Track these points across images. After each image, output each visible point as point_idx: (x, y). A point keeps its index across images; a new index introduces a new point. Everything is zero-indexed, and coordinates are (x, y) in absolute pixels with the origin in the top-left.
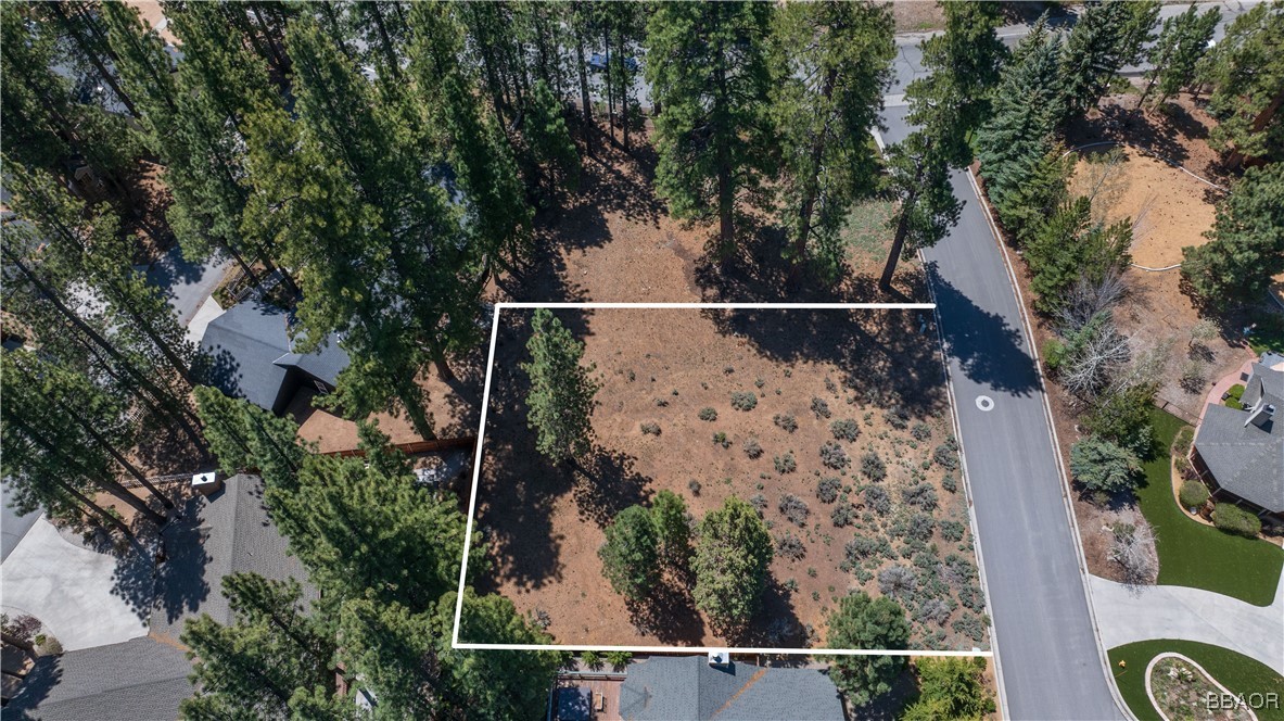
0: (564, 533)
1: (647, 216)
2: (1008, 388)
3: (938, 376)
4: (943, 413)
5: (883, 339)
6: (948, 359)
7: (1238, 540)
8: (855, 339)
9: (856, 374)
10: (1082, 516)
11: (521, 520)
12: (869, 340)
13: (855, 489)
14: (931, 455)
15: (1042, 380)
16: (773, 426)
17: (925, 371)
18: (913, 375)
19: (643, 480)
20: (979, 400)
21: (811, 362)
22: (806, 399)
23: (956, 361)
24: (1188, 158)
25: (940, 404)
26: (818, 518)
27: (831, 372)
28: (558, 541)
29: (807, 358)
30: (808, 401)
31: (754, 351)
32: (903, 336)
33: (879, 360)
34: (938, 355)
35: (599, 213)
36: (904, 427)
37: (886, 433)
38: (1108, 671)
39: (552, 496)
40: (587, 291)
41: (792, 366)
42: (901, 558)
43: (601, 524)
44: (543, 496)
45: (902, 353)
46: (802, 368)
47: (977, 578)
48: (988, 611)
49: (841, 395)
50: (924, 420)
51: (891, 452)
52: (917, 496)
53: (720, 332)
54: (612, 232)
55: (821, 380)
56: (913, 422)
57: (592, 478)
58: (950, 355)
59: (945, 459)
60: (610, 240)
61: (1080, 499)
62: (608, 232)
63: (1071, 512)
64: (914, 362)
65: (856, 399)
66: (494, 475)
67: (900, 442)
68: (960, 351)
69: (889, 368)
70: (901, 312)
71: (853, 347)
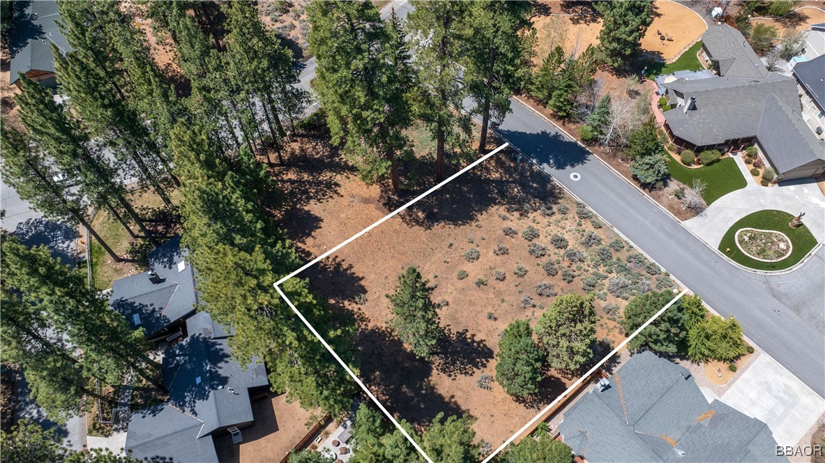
0: (451, 394)
1: (329, 193)
2: (578, 162)
3: (545, 179)
4: (563, 194)
5: (506, 177)
6: (542, 167)
7: (716, 165)
8: (493, 186)
9: (509, 203)
10: (658, 198)
11: (422, 406)
12: (499, 182)
13: (560, 259)
14: (576, 217)
15: (587, 149)
16: (497, 257)
17: (537, 180)
18: (534, 185)
19: (463, 334)
20: (572, 176)
21: (484, 212)
22: (498, 232)
23: (545, 165)
24: (550, 8)
25: (558, 191)
26: (559, 286)
27: (498, 211)
28: (453, 400)
29: (480, 211)
30: (500, 232)
31: (452, 227)
32: (512, 170)
33: (513, 189)
34: (536, 168)
35: (300, 210)
36: (553, 214)
37: (549, 222)
38: (725, 257)
39: (426, 380)
40: (337, 257)
41: (477, 220)
42: (609, 275)
43: (465, 373)
44: (422, 384)
45: (520, 178)
46: (482, 218)
47: (646, 259)
48: (663, 270)
49: (512, 218)
50: (558, 203)
51: (559, 229)
52: (590, 241)
53: (427, 229)
54: (319, 216)
55: (496, 218)
56: (555, 208)
57: (437, 354)
58: (540, 164)
59: (584, 215)
60: (322, 221)
61: (650, 192)
62: (316, 217)
63: (652, 200)
64: (529, 178)
65: (521, 215)
66: (384, 395)
67: (559, 221)
68: (543, 159)
69: (521, 189)
70: (501, 158)
71: (496, 191)
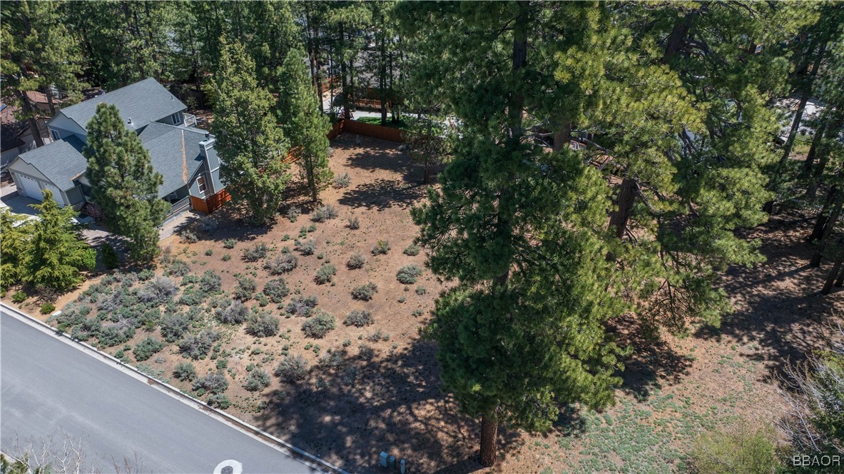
4: (257, 419)
5: (400, 414)
8: (420, 386)
12: (410, 398)
17: (323, 434)
18: (328, 419)
25: (269, 423)
32: (390, 437)
36: (278, 372)
37: (286, 355)
39: (406, 174)
41: (423, 323)
42: (173, 306)
44: (409, 170)
46: (416, 328)
49: (360, 342)
50: (267, 394)
51: (264, 349)
55: (391, 335)
64: (344, 430)
67: (265, 361)
69: (357, 398)
70: (431, 457)
71: (411, 379)
